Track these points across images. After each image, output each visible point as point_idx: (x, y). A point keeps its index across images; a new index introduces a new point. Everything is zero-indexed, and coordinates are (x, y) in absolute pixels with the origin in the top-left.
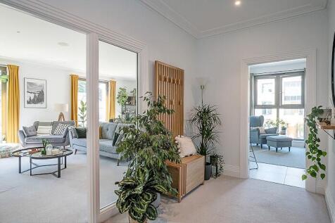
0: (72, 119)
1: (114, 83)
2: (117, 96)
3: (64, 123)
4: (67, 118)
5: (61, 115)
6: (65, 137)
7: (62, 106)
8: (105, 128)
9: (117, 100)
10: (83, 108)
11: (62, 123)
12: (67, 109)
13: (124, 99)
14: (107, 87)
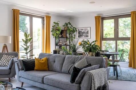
0: (14, 50)
1: (48, 18)
2: (51, 30)
3: (8, 54)
4: (10, 50)
5: (5, 47)
6: (10, 69)
7: (6, 38)
8: (51, 60)
9: (51, 33)
10: (27, 40)
11: (6, 54)
12: (10, 41)
13: (58, 32)
14: (43, 21)
